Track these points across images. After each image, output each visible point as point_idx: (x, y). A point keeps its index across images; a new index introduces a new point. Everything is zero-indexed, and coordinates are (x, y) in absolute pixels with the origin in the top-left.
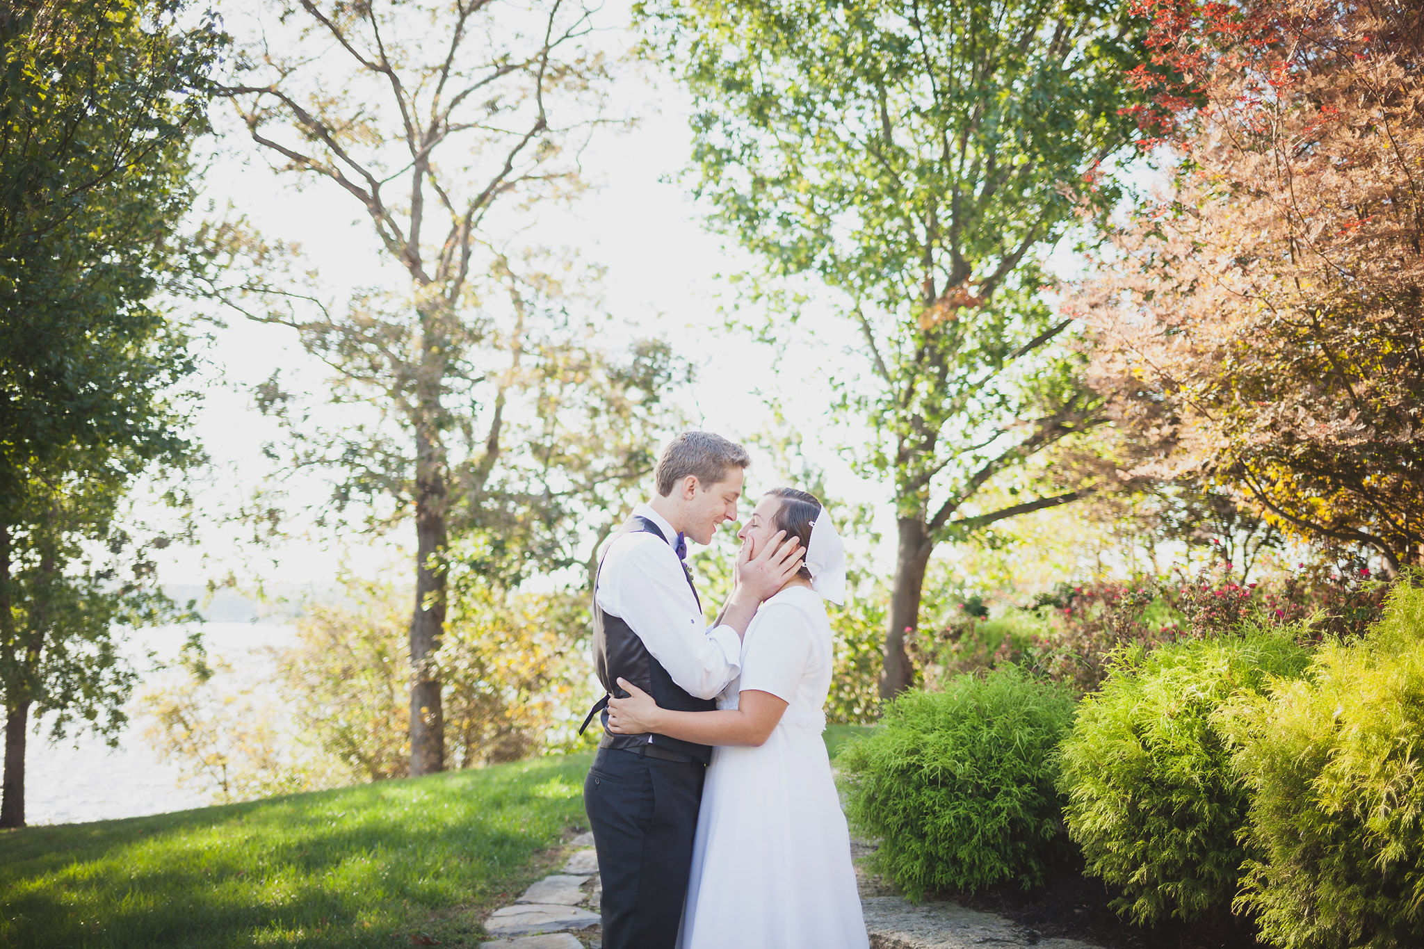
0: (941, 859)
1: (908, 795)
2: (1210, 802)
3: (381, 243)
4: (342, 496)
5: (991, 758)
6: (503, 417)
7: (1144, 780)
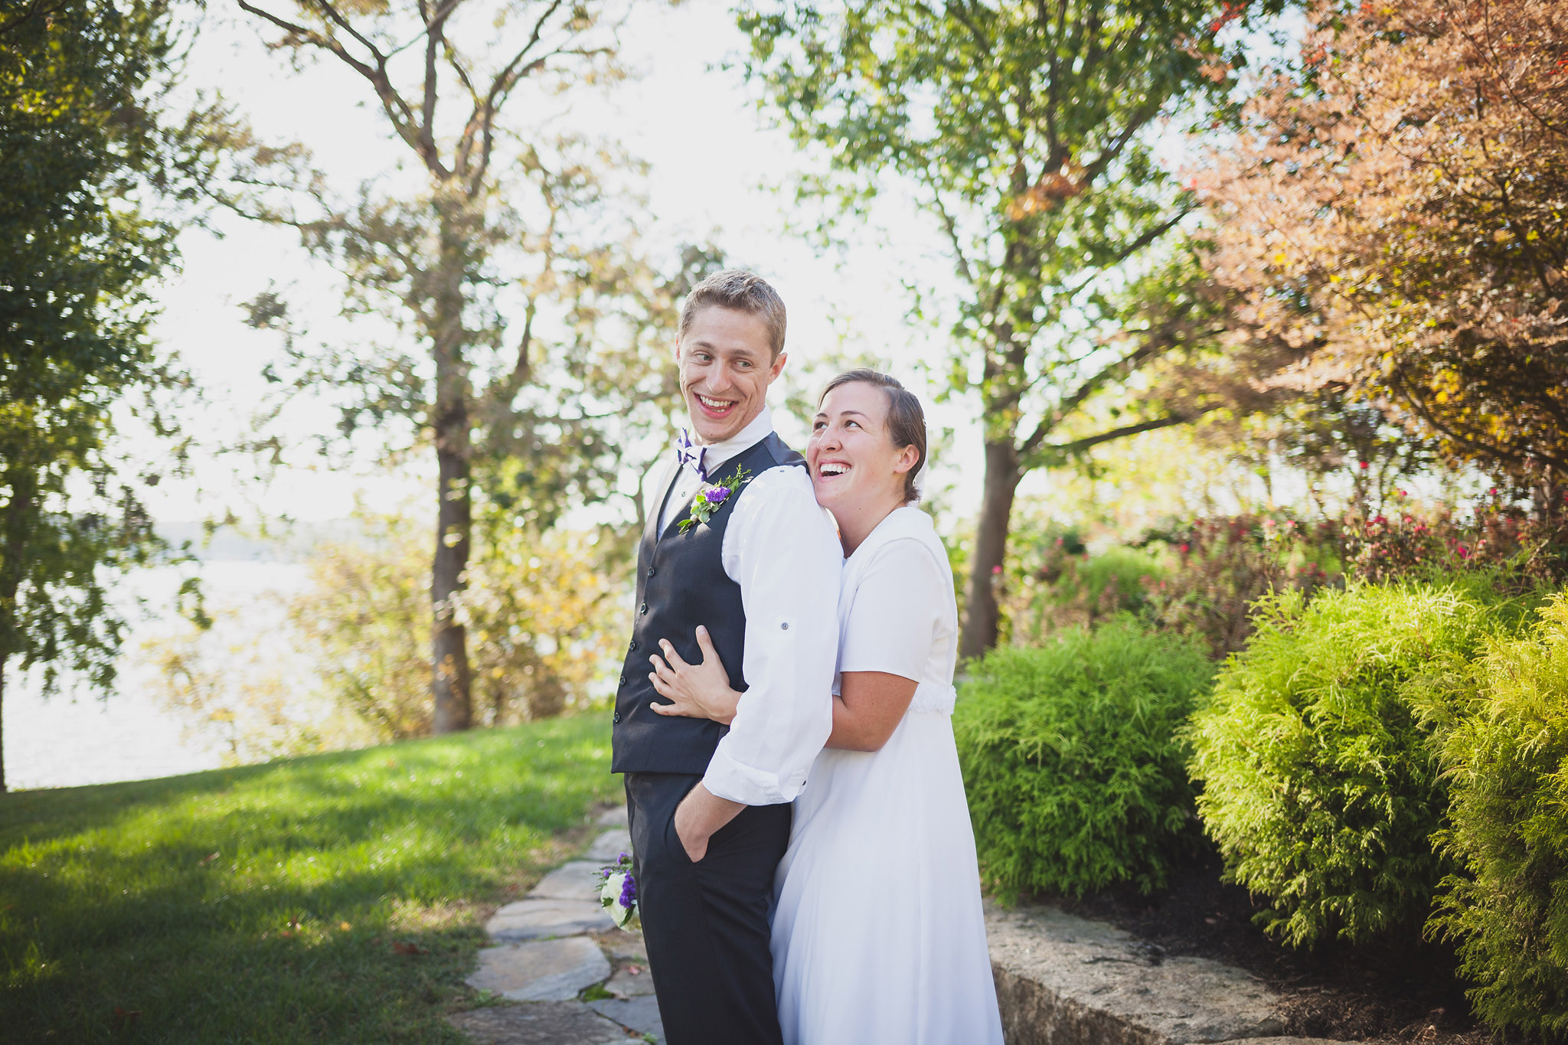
0: (1039, 855)
1: (1000, 777)
2: (1393, 795)
3: (390, 126)
4: (349, 424)
5: (1104, 731)
6: (533, 332)
7: (1307, 765)
